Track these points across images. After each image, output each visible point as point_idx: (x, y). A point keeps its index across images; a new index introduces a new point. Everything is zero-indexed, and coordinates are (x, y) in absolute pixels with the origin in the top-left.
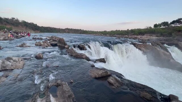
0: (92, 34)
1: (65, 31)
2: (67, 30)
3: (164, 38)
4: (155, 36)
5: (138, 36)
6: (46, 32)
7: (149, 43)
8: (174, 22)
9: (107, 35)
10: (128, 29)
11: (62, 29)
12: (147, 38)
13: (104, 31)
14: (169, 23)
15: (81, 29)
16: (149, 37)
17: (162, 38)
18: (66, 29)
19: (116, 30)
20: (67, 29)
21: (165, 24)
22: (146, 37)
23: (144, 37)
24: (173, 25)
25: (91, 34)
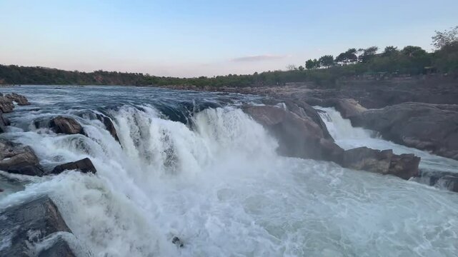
0: (169, 86)
1: (95, 78)
2: (100, 77)
3: (322, 91)
4: (305, 86)
5: (272, 89)
6: (30, 83)
7: (282, 102)
8: (342, 57)
9: (207, 87)
10: (256, 73)
11: (84, 73)
12: (290, 93)
13: (200, 78)
14: (335, 58)
15: (141, 74)
16: (294, 89)
17: (318, 90)
18: (96, 72)
19: (228, 75)
20: (100, 73)
21: (327, 60)
22: (288, 90)
23: (284, 89)
24: (341, 63)
25: (166, 85)
